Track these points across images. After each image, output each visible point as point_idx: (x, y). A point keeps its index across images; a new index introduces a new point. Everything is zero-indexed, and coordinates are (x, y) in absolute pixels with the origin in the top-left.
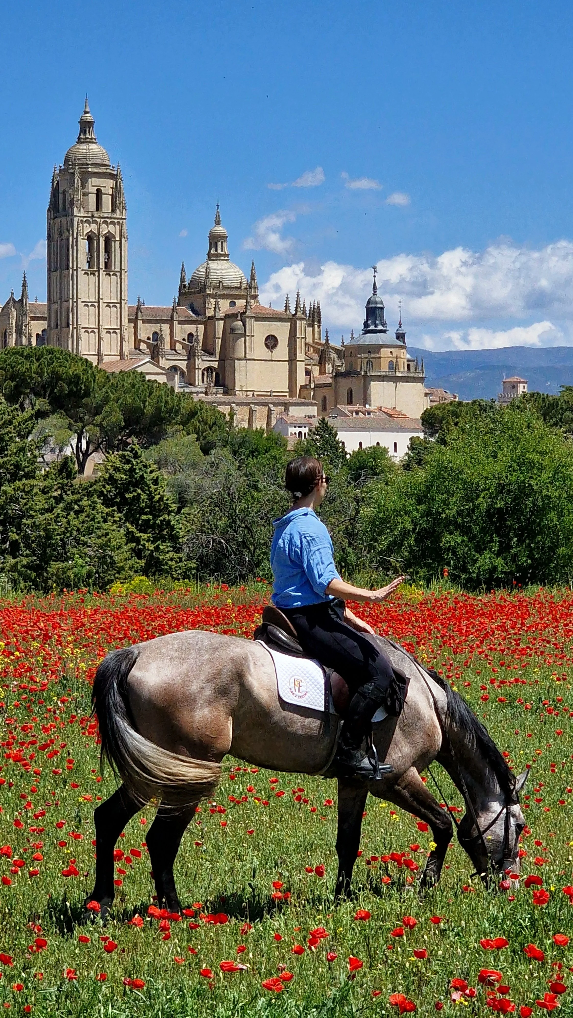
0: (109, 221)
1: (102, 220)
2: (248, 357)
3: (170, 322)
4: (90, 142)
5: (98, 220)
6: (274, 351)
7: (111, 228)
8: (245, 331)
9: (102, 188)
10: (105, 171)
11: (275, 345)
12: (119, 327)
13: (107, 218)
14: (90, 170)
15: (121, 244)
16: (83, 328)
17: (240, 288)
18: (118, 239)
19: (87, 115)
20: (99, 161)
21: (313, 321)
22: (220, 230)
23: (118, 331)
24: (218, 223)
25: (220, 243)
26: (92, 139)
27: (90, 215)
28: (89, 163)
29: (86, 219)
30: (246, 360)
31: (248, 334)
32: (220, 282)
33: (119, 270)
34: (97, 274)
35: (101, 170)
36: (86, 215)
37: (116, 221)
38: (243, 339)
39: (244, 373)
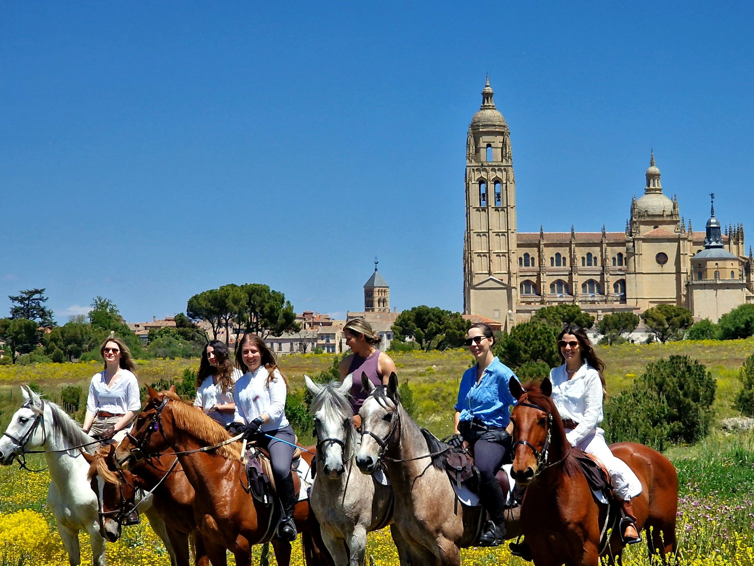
0: (496, 168)
1: (491, 168)
2: (637, 271)
3: (569, 245)
4: (487, 109)
5: (487, 168)
6: (664, 266)
7: (499, 174)
8: (634, 251)
9: (491, 144)
10: (493, 130)
11: (665, 261)
12: (507, 251)
13: (495, 166)
14: (481, 130)
15: (506, 186)
16: (475, 253)
17: (662, 216)
18: (504, 182)
19: (487, 88)
20: (490, 123)
21: (738, 240)
22: (654, 169)
23: (507, 255)
24: (652, 165)
25: (652, 180)
26: (489, 106)
27: (480, 165)
28: (481, 124)
29: (476, 168)
30: (636, 274)
31: (636, 253)
32: (646, 211)
33: (506, 206)
34: (487, 210)
35: (489, 130)
36: (477, 165)
37: (502, 168)
38: (633, 257)
39: (634, 285)
